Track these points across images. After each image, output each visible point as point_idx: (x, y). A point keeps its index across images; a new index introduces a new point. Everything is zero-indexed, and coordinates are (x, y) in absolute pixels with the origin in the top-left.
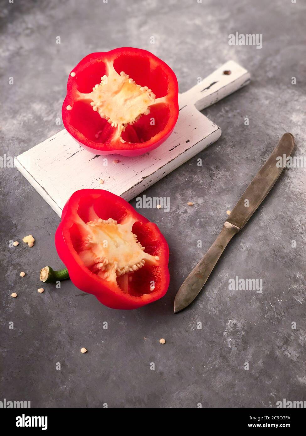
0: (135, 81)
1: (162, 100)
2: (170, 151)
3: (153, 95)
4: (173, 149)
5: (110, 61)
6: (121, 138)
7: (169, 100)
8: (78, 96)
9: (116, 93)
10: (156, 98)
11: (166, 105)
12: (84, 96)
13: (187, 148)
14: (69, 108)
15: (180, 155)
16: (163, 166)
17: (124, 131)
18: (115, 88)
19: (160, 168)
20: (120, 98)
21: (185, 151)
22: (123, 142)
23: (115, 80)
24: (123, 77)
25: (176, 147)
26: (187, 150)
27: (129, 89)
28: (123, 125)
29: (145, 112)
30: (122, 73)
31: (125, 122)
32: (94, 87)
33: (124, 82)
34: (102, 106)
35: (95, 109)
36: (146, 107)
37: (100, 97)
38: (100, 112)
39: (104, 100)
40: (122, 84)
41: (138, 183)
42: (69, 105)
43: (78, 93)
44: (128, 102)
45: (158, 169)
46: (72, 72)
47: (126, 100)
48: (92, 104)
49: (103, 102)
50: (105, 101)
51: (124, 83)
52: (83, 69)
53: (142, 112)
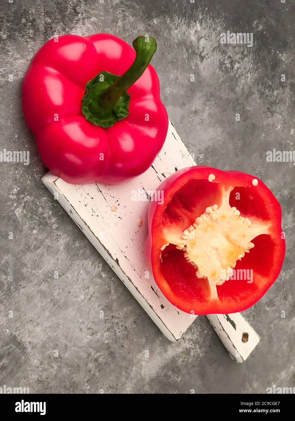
0: (241, 260)
1: (214, 294)
2: (152, 288)
3: (221, 283)
4: (154, 290)
5: (269, 230)
6: (168, 245)
7: (214, 302)
8: (226, 189)
9: (228, 237)
10: (218, 287)
11: (207, 298)
12: (226, 196)
13: (153, 308)
14: (212, 178)
15: (146, 300)
16: (132, 282)
17: (177, 248)
18: (233, 236)
19: (129, 279)
20: (221, 242)
21: (150, 306)
22: (163, 248)
23: (244, 236)
24: (247, 245)
25: (156, 293)
26: (152, 308)
27: (231, 253)
28: (185, 246)
29: (200, 273)
30: (252, 245)
31: (188, 249)
32: (237, 209)
33: (241, 247)
34: (211, 219)
35: (209, 209)
36: (206, 275)
37: (224, 217)
38: (204, 216)
39: (219, 222)
40: (238, 245)
41: (110, 255)
42: (216, 177)
43: (231, 189)
44: (214, 252)
45: (128, 277)
46: (259, 181)
47: (217, 249)
48: (215, 206)
49: (216, 221)
50: (217, 223)
51: (239, 247)
52: (261, 194)
53: (200, 269)
